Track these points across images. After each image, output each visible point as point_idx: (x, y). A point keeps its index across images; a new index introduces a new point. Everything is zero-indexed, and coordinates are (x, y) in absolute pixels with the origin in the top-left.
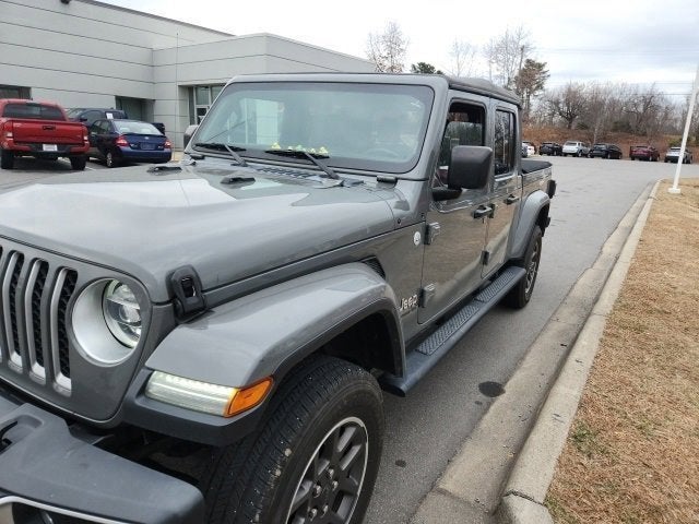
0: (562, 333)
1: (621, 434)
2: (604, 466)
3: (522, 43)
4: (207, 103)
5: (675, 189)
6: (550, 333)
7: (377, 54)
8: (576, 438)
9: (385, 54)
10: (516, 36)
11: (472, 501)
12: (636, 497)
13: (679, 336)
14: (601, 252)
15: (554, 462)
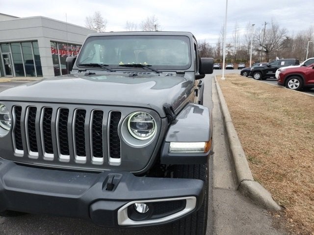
0: (219, 130)
1: (261, 156)
2: (263, 166)
3: (155, 23)
4: (9, 51)
5: (223, 78)
6: (215, 131)
7: (92, 27)
8: (250, 160)
9: (96, 27)
10: (152, 21)
11: (228, 188)
12: (277, 173)
13: (257, 125)
14: (213, 102)
15: (249, 168)
